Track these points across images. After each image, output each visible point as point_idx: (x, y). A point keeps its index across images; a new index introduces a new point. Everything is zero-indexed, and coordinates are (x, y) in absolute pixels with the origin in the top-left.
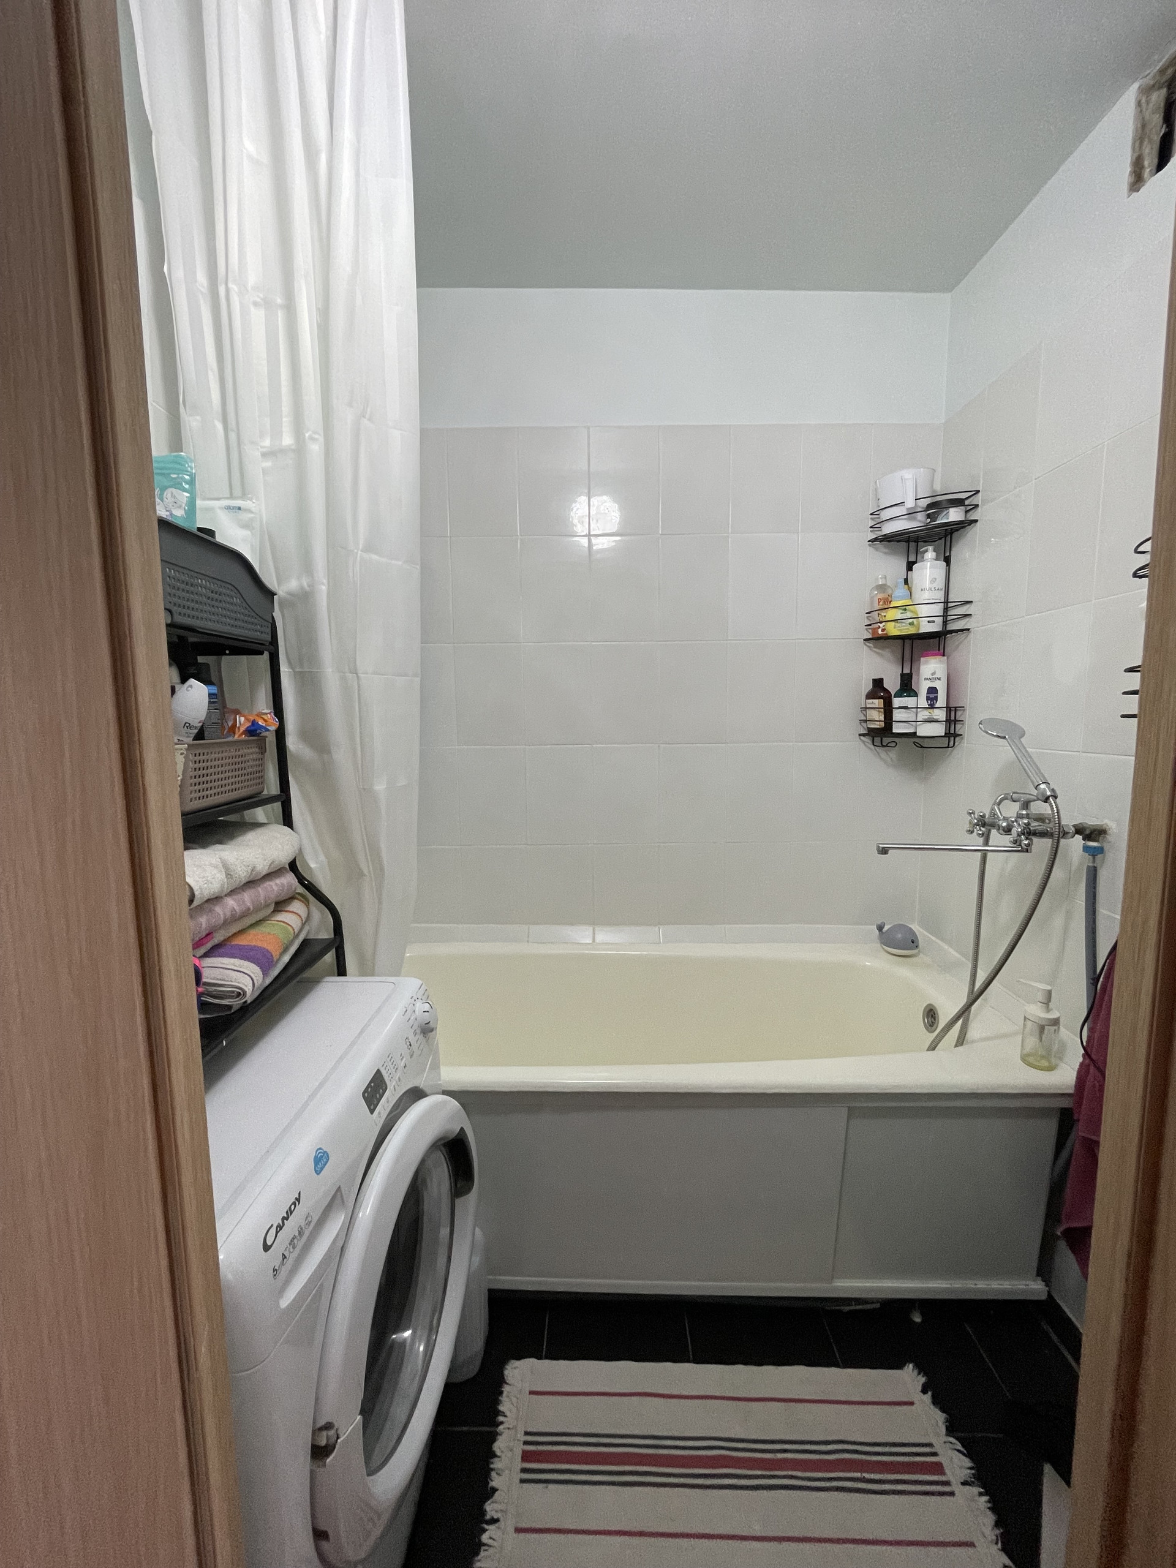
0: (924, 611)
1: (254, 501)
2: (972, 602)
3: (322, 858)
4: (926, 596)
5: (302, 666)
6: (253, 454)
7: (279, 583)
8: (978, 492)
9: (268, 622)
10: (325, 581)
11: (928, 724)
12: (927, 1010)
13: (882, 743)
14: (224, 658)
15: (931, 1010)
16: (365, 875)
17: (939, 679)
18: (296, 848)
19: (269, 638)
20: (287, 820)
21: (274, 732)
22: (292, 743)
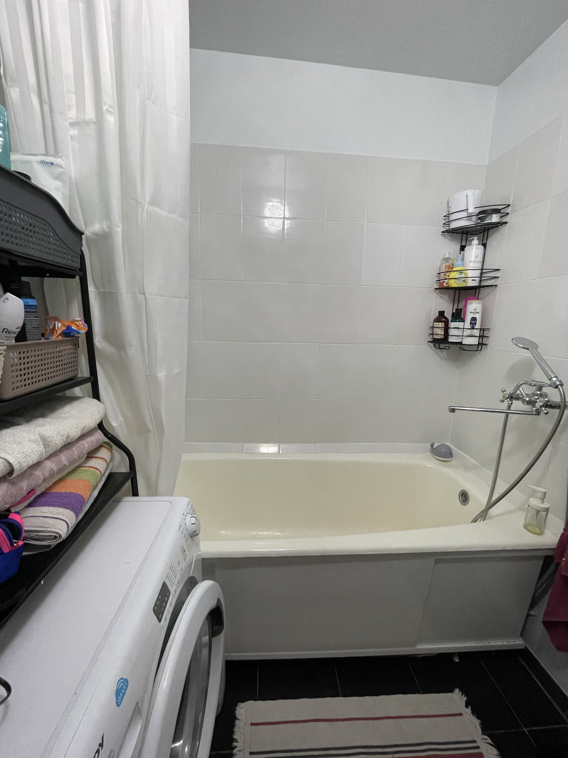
0: (470, 274)
1: (64, 159)
2: (500, 269)
3: (121, 418)
4: (472, 265)
5: (104, 287)
6: (62, 123)
7: (86, 225)
8: (509, 205)
9: (77, 253)
10: (120, 225)
11: (470, 338)
12: (462, 493)
13: (439, 347)
14: (46, 279)
15: (463, 493)
16: (150, 431)
17: (478, 313)
18: (102, 415)
19: (78, 265)
20: (96, 395)
21: (85, 335)
22: (98, 341)
